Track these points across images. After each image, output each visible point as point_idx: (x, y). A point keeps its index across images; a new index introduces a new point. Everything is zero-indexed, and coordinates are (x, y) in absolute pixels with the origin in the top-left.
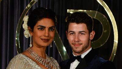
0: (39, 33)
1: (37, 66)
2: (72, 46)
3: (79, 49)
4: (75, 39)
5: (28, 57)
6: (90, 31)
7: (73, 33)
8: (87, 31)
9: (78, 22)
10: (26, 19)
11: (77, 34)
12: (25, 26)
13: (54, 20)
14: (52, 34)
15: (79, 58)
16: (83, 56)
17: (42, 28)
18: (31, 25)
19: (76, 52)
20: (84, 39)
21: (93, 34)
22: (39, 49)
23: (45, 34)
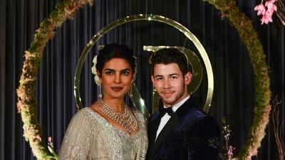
1: (107, 124)
2: (162, 95)
3: (172, 99)
4: (164, 84)
5: (95, 111)
6: (184, 74)
7: (162, 77)
8: (181, 73)
9: (166, 63)
10: (95, 61)
11: (166, 78)
12: (94, 70)
15: (169, 111)
16: (175, 109)
18: (100, 67)
20: (176, 84)
22: (113, 101)
23: (115, 79)
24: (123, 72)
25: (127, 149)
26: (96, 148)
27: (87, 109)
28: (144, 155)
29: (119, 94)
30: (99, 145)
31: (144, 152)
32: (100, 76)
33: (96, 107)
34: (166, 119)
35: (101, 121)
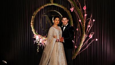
7: (64, 20)
9: (65, 18)
10: (53, 18)
13: (59, 19)
14: (59, 21)
15: (65, 26)
16: (66, 26)
18: (54, 19)
20: (66, 21)
21: (68, 20)
24: (58, 20)
25: (59, 32)
26: (54, 33)
27: (52, 27)
29: (57, 24)
30: (55, 32)
32: (54, 21)
34: (65, 28)
35: (55, 28)
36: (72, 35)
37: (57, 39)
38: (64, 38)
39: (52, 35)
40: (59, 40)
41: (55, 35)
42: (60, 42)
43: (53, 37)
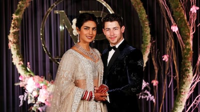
0: (85, 32)
2: (109, 39)
3: (115, 41)
4: (111, 33)
5: (76, 51)
6: (121, 27)
7: (109, 29)
8: (119, 27)
9: (112, 21)
11: (112, 30)
15: (114, 48)
16: (117, 46)
17: (88, 28)
19: (112, 43)
21: (123, 28)
22: (84, 44)
23: (90, 32)
26: (78, 71)
28: (102, 73)
31: (103, 71)
33: (75, 48)
34: (112, 53)
36: (134, 78)
37: (87, 92)
38: (110, 89)
39: (70, 76)
40: (91, 93)
41: (80, 76)
42: (96, 100)
43: (73, 85)
